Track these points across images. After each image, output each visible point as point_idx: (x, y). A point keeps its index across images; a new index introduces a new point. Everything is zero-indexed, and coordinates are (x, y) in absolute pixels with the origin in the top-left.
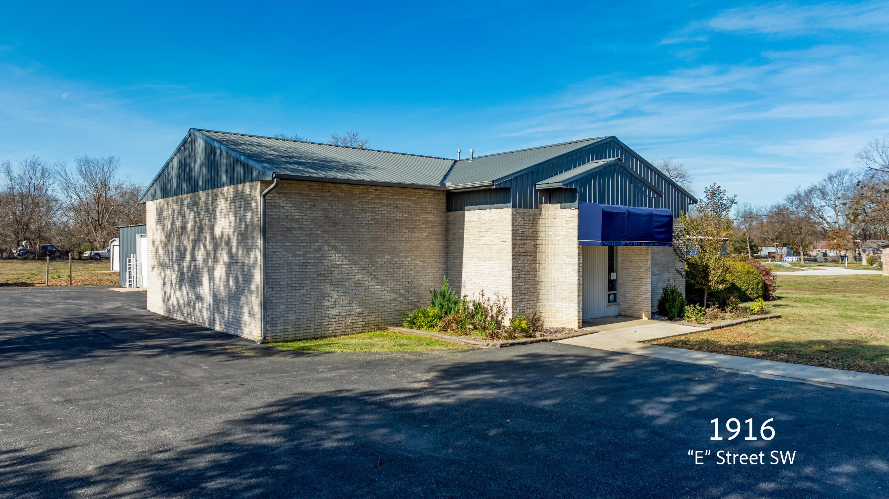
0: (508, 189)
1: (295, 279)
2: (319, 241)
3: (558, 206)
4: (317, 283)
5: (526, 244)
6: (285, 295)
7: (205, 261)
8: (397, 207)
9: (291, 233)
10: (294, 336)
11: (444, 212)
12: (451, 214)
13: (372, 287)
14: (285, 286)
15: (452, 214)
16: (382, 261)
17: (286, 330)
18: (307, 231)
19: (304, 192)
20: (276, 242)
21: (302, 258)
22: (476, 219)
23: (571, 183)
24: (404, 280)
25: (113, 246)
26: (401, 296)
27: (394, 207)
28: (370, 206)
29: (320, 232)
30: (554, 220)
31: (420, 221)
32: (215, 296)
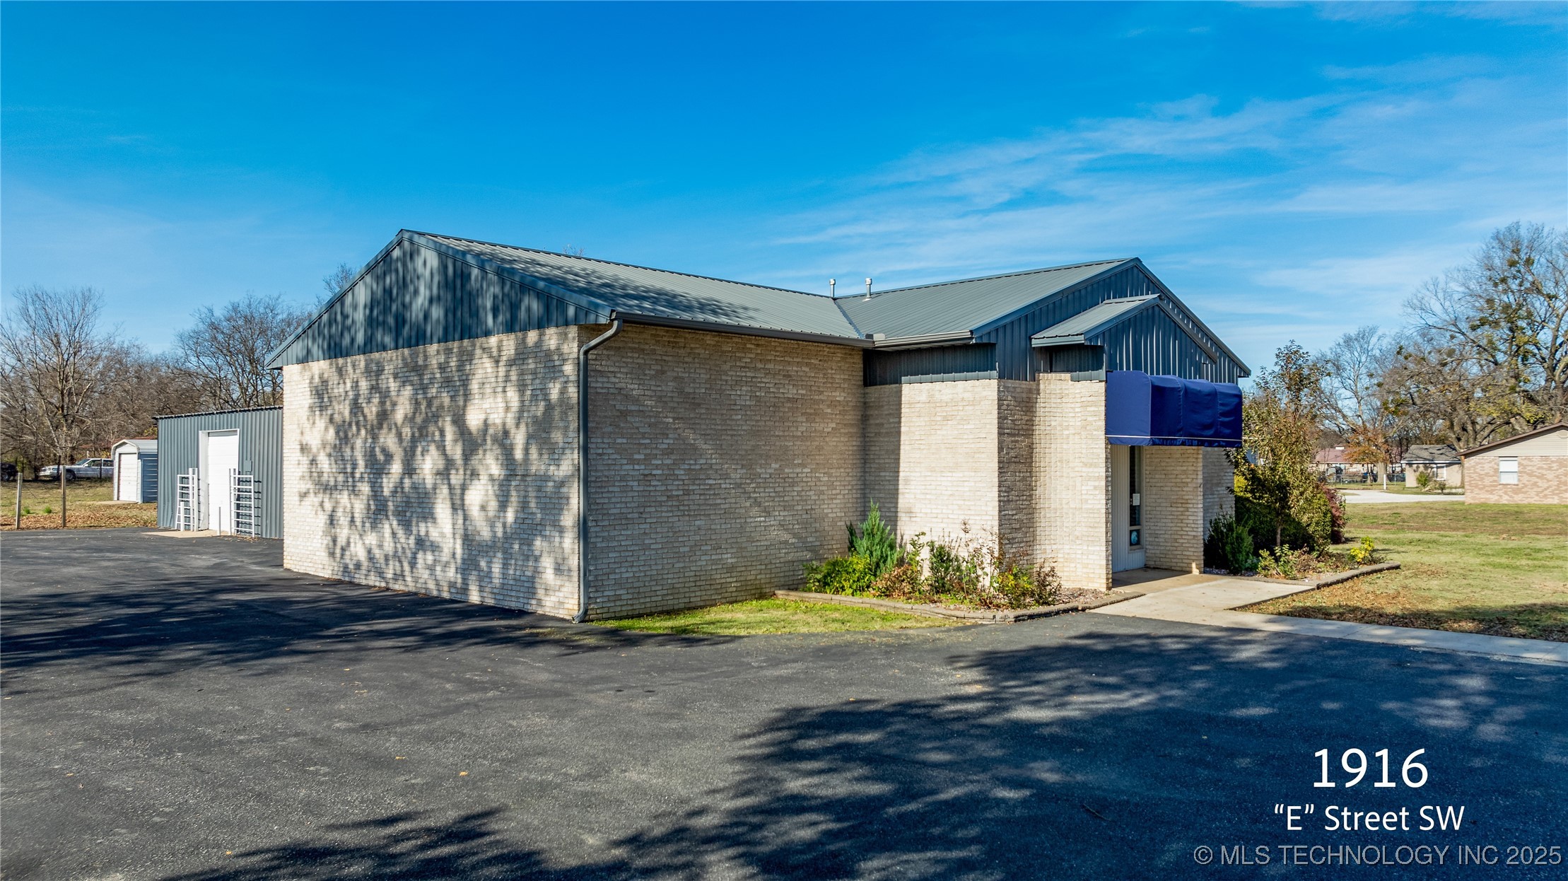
0: (993, 346)
1: (633, 505)
2: (670, 436)
3: (1067, 376)
4: (667, 512)
5: (1017, 441)
6: (616, 533)
7: (444, 473)
8: (790, 376)
9: (626, 422)
10: (630, 608)
11: (859, 386)
12: (871, 389)
13: (752, 520)
14: (617, 517)
15: (874, 391)
16: (766, 473)
17: (618, 598)
18: (650, 417)
19: (647, 347)
20: (603, 438)
21: (643, 467)
22: (923, 398)
23: (1097, 337)
24: (800, 508)
25: (120, 454)
26: (795, 535)
27: (784, 376)
28: (748, 374)
29: (671, 420)
30: (1059, 401)
31: (823, 401)
32: (468, 539)
